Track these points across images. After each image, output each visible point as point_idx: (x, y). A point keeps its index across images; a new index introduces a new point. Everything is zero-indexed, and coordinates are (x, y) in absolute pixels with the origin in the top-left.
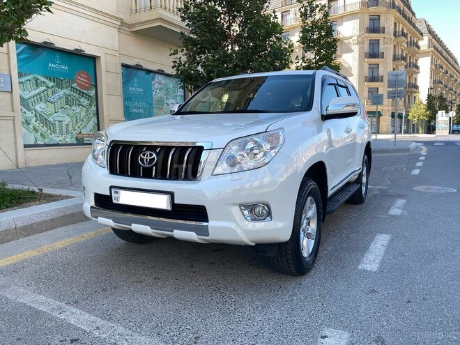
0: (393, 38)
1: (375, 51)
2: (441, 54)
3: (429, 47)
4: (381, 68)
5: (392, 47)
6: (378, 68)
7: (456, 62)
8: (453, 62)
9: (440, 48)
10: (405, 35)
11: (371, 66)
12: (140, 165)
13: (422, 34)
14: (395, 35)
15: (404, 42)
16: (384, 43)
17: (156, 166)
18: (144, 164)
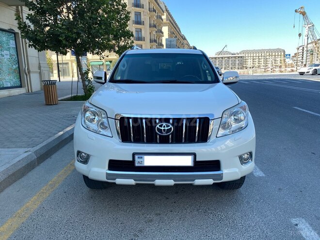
0: (149, 12)
1: (139, 20)
2: (173, 25)
3: (167, 20)
4: (143, 32)
5: (148, 18)
6: (141, 31)
7: (180, 31)
8: (178, 31)
9: (172, 22)
10: (154, 11)
11: (137, 30)
12: (157, 134)
13: (163, 11)
14: (149, 10)
15: (155, 15)
16: (144, 15)
17: (172, 134)
18: (162, 133)
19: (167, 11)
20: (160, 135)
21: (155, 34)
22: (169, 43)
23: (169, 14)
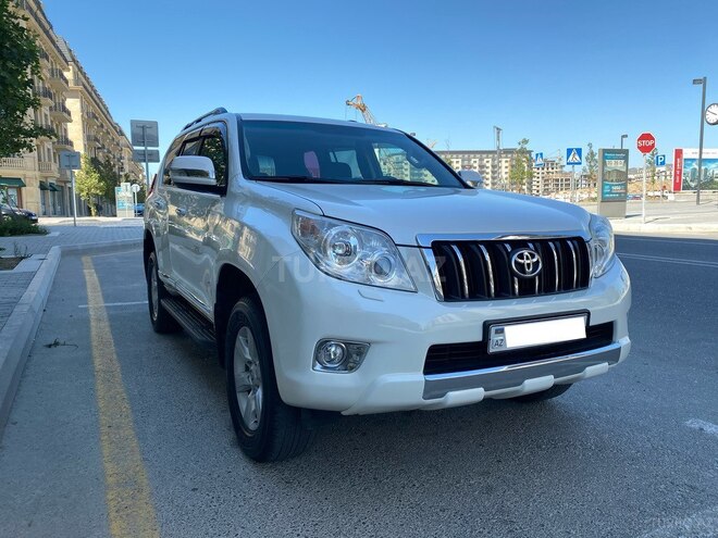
3: (77, 85)
9: (89, 88)
10: (45, 56)
12: (513, 274)
13: (66, 61)
15: (46, 67)
17: (539, 275)
18: (524, 272)
19: (74, 60)
20: (519, 277)
21: (48, 113)
22: (140, 131)
23: (80, 69)
